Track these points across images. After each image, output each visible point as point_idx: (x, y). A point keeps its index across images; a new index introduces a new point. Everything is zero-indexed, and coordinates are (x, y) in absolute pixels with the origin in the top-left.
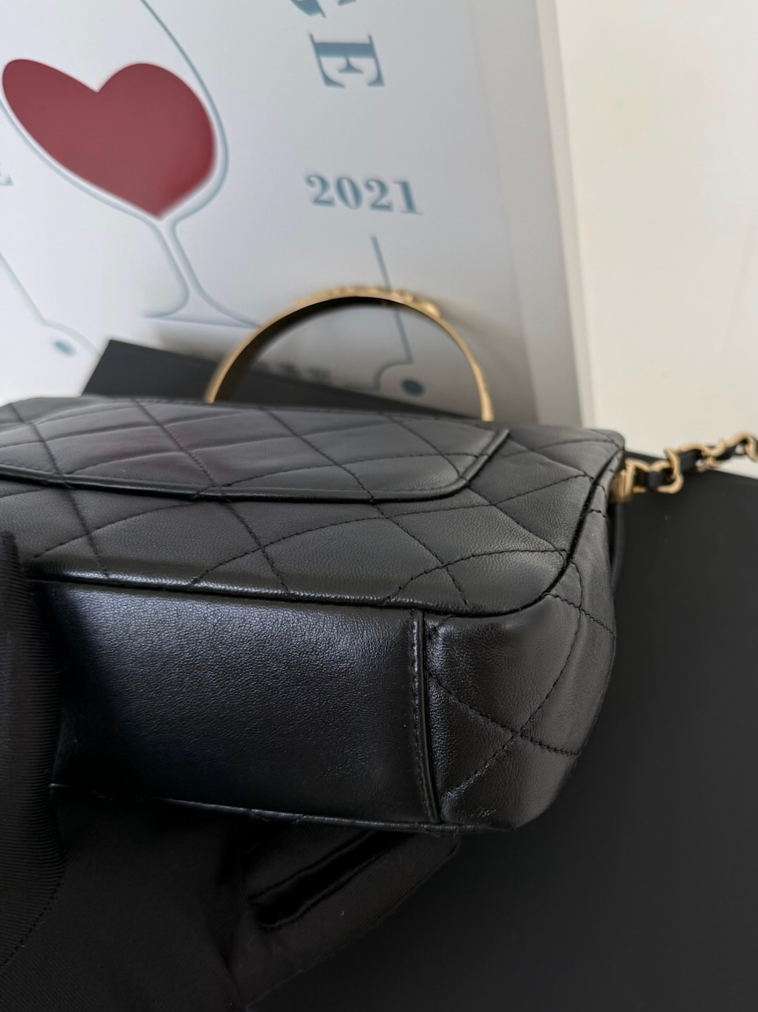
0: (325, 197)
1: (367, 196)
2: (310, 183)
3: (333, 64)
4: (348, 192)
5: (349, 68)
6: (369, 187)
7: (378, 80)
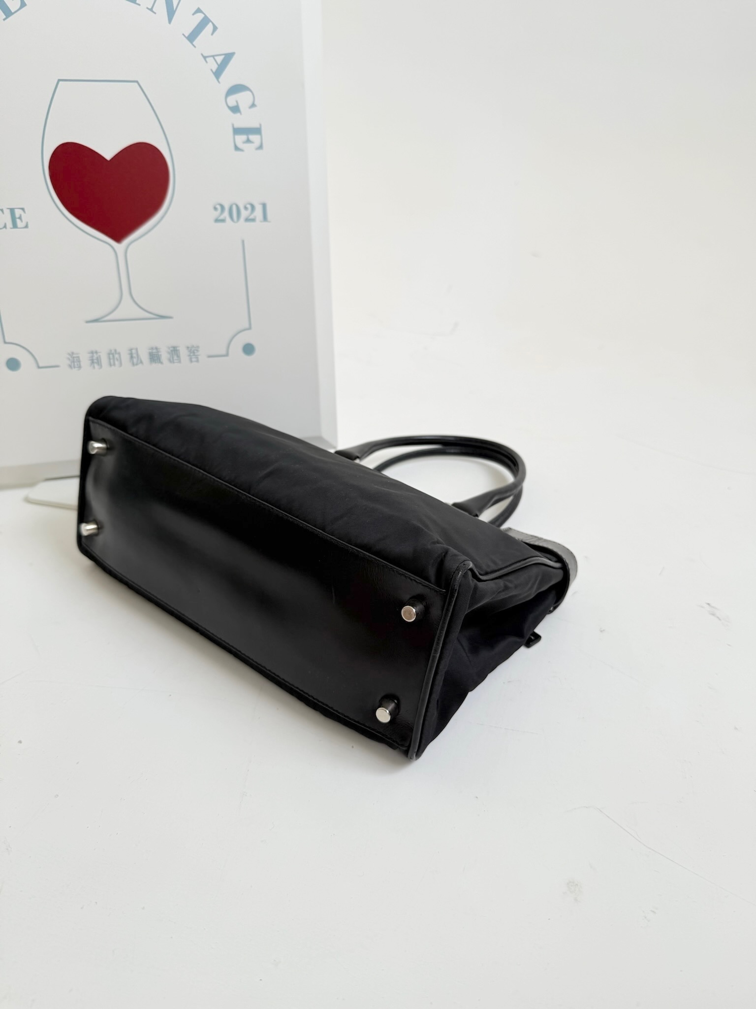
0: (222, 217)
1: (244, 214)
2: (215, 209)
3: (240, 139)
4: (234, 212)
5: (248, 141)
6: (246, 208)
7: (261, 147)
